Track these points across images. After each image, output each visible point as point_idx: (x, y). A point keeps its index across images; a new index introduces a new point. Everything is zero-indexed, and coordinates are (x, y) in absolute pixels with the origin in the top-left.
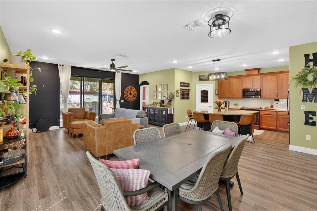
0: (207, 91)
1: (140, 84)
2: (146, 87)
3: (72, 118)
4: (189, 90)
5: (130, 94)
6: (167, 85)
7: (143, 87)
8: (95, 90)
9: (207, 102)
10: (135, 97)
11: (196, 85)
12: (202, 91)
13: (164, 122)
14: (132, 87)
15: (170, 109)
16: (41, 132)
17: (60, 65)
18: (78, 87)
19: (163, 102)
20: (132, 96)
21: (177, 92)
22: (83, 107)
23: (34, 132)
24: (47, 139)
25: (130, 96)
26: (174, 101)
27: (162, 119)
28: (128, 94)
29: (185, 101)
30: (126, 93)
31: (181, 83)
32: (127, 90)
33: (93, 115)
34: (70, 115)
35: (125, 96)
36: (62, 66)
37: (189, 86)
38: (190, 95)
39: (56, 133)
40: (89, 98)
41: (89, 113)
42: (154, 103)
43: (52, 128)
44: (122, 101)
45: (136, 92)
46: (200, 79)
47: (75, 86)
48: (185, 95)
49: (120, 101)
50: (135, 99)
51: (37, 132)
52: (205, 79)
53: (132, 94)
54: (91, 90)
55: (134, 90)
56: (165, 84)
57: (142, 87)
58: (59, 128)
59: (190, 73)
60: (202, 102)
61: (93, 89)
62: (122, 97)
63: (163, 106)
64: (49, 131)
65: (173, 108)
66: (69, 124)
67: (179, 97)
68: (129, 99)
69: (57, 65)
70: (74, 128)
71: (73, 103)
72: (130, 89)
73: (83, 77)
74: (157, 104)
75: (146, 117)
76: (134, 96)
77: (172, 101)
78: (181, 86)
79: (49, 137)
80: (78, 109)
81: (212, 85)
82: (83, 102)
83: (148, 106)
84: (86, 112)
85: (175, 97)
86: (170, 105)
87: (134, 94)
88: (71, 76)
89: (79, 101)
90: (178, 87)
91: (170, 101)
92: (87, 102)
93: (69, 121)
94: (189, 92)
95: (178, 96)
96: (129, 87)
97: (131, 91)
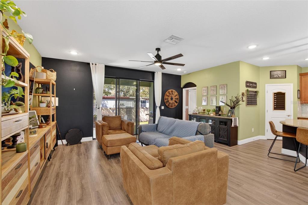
0: (284, 94)
1: (182, 86)
2: (189, 91)
3: (105, 129)
4: (256, 92)
5: (172, 99)
6: (226, 86)
7: (186, 90)
8: (128, 96)
9: (284, 109)
10: (177, 102)
11: (266, 85)
12: (275, 94)
13: (225, 137)
14: (174, 91)
15: (234, 119)
16: (71, 145)
17: (93, 64)
18: (113, 92)
19: (219, 109)
20: (173, 102)
21: (243, 95)
22: (119, 115)
23: (64, 144)
24: (75, 157)
25: (171, 102)
26: (239, 108)
27: (220, 133)
28: (169, 99)
29: (251, 108)
30: (167, 97)
31: (247, 82)
32: (168, 94)
33: (131, 125)
34: (104, 126)
35: (165, 101)
36: (94, 64)
37: (256, 87)
38: (258, 99)
39: (88, 146)
40: (123, 104)
41: (126, 123)
42: (204, 110)
43: (84, 140)
44: (163, 108)
45: (177, 97)
46: (272, 77)
47: (110, 91)
48: (252, 99)
49: (160, 107)
50: (176, 104)
51: (67, 145)
52: (280, 76)
53: (174, 99)
54: (124, 96)
55: (176, 93)
56: (223, 85)
57: (184, 90)
58: (92, 140)
59: (257, 69)
60: (275, 109)
61: (126, 95)
62: (163, 103)
63: (220, 115)
64: (81, 143)
65: (237, 118)
66: (102, 138)
67: (245, 103)
68: (171, 105)
69: (89, 64)
70: (108, 146)
71: (109, 108)
72: (171, 93)
73: (118, 78)
74: (209, 111)
75: (211, 134)
76: (175, 101)
77: (236, 108)
78: (247, 86)
79: (79, 154)
80: (113, 117)
81: (292, 84)
82: (118, 109)
83: (197, 114)
84: (122, 121)
85: (241, 102)
86: (233, 113)
87: (176, 99)
88: (105, 77)
89: (115, 107)
90: (243, 89)
91: (233, 108)
92: (122, 108)
93: (103, 135)
94: (256, 95)
95: (244, 101)
96: (170, 90)
97: (172, 95)
